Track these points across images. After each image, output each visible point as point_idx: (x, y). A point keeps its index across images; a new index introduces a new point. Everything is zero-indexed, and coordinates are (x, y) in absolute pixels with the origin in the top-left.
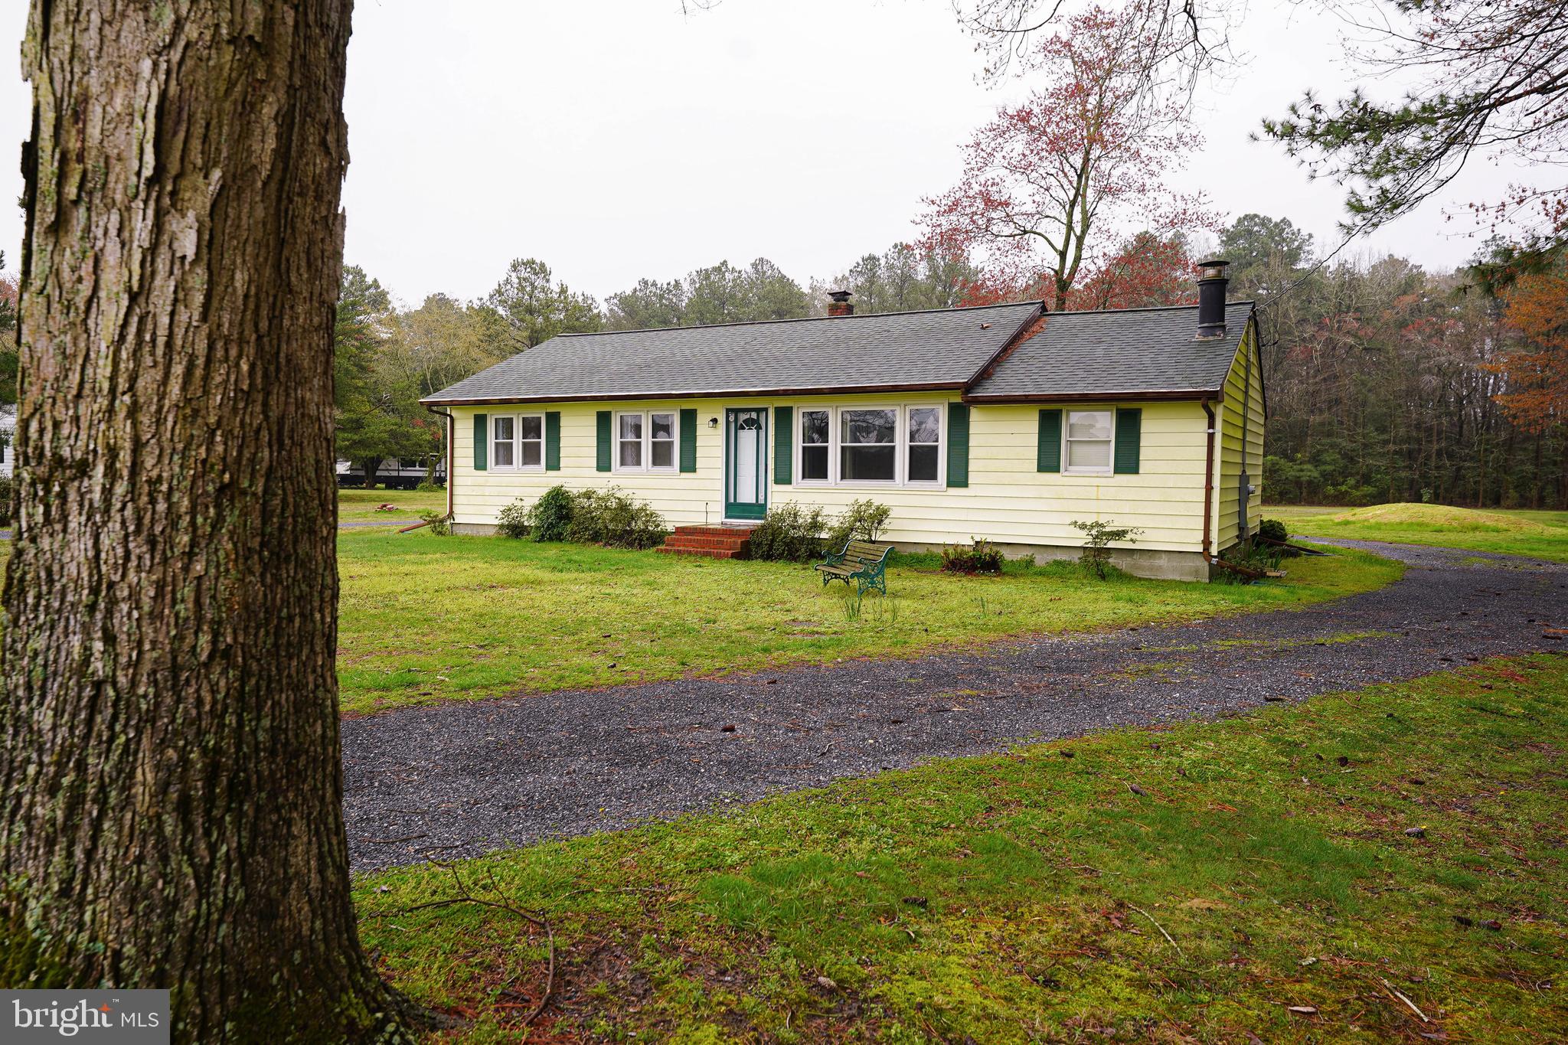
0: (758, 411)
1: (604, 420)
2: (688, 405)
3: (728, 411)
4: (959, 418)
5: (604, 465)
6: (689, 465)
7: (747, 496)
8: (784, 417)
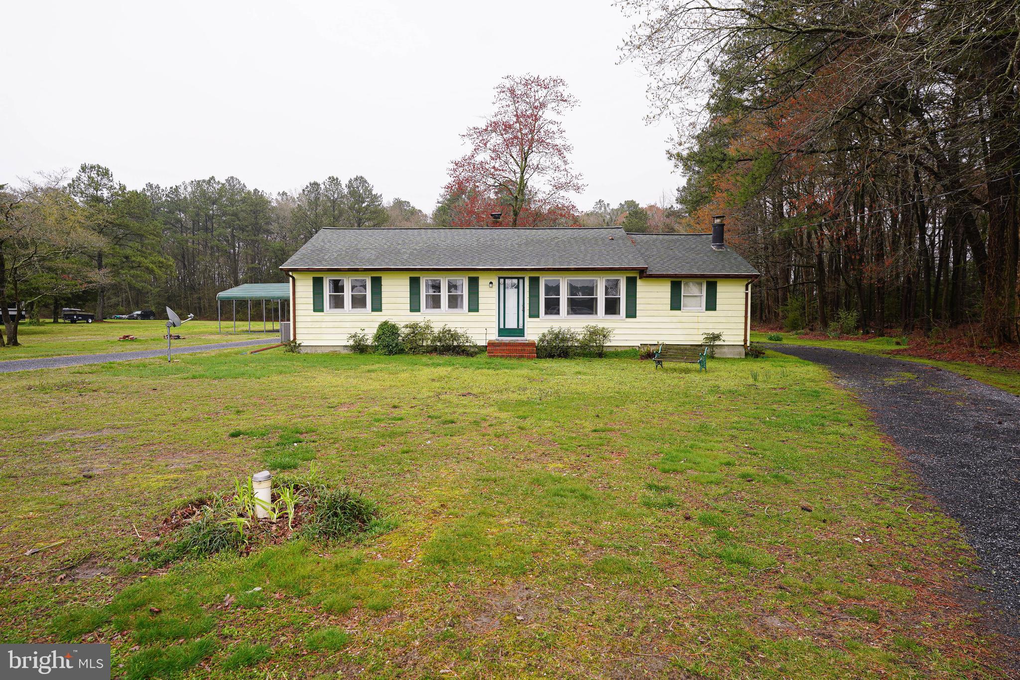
0: (518, 278)
1: (415, 283)
2: (473, 275)
3: (499, 278)
4: (631, 284)
5: (415, 307)
6: (474, 307)
7: (511, 324)
8: (534, 282)
